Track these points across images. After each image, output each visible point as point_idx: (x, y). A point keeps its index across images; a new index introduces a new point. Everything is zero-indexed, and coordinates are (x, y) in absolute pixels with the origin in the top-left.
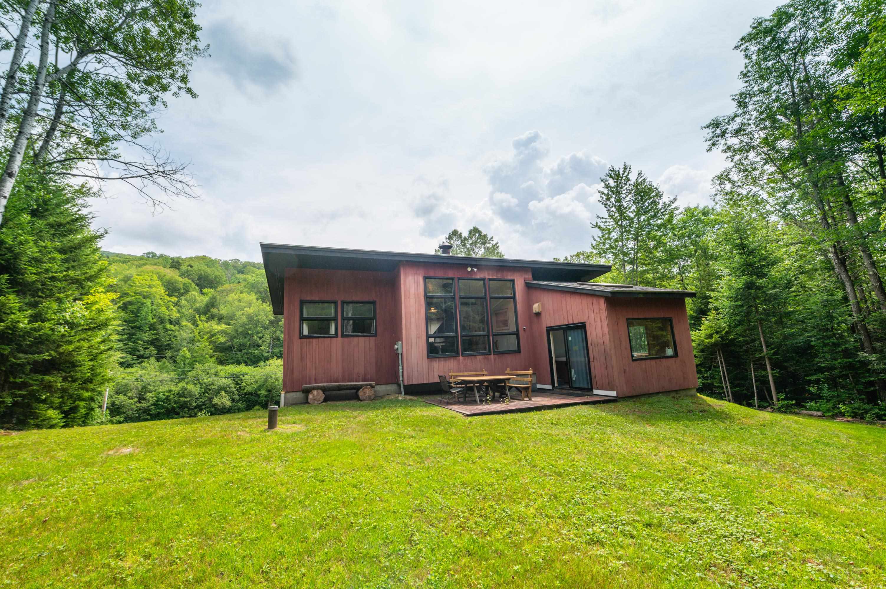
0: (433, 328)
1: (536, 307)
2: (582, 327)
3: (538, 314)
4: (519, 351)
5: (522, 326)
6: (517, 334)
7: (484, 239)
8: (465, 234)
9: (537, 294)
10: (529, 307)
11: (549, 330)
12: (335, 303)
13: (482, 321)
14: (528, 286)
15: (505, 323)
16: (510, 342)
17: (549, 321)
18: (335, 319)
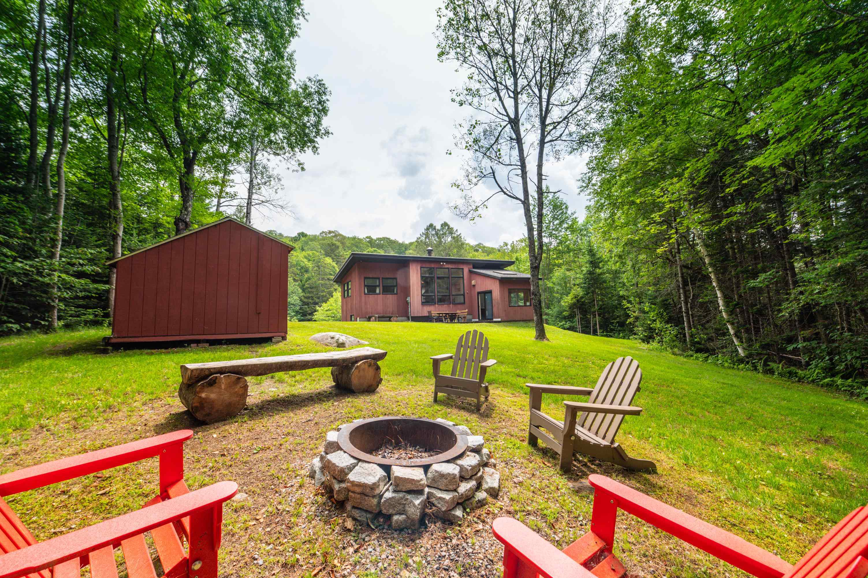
0: (423, 291)
1: (473, 282)
2: (490, 292)
3: (474, 286)
4: (464, 303)
5: (466, 291)
6: (464, 295)
7: (451, 231)
8: (438, 227)
9: (473, 276)
10: (471, 283)
11: (479, 293)
12: (379, 278)
13: (447, 288)
14: (470, 272)
15: (459, 290)
16: (461, 299)
17: (479, 289)
18: (379, 286)
